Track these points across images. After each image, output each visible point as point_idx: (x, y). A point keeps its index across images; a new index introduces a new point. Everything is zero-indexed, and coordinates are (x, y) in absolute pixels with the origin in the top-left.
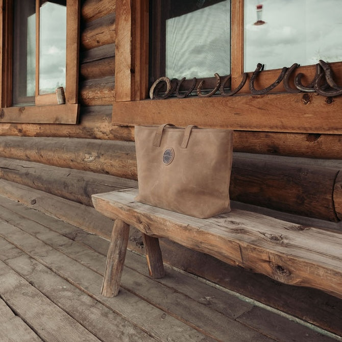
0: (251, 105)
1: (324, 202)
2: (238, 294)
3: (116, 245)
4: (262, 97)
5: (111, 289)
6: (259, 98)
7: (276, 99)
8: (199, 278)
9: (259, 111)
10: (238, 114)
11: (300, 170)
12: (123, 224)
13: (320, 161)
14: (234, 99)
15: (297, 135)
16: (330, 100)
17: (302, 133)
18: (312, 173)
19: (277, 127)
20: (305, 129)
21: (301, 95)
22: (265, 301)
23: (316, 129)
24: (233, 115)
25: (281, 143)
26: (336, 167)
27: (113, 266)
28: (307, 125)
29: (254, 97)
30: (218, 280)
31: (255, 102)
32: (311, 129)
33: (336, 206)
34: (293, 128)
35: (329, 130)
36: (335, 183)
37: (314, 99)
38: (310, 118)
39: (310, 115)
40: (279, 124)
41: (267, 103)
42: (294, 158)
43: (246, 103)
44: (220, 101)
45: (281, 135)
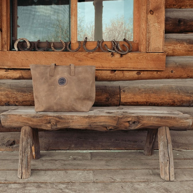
0: (88, 57)
1: (117, 98)
2: (79, 151)
3: (28, 143)
4: (93, 53)
5: (28, 172)
6: (91, 53)
7: (100, 54)
8: (56, 151)
9: (91, 60)
10: (80, 61)
11: (106, 87)
12: (30, 128)
13: (112, 82)
14: (78, 53)
15: (107, 71)
16: (122, 55)
17: (109, 70)
18: (111, 87)
19: (100, 67)
20: (112, 68)
21: (110, 53)
22: (93, 148)
23: (116, 68)
24: (78, 61)
25: (99, 75)
26: (118, 84)
27: (27, 157)
28: (112, 66)
29: (89, 53)
30: (68, 148)
31: (89, 55)
32: (114, 68)
33: (121, 99)
34: (106, 68)
35: (121, 68)
36: (120, 90)
37: (115, 55)
38: (114, 63)
39: (114, 62)
40: (101, 66)
41: (95, 56)
42: (102, 82)
43: (85, 56)
44: (70, 54)
45: (100, 71)
